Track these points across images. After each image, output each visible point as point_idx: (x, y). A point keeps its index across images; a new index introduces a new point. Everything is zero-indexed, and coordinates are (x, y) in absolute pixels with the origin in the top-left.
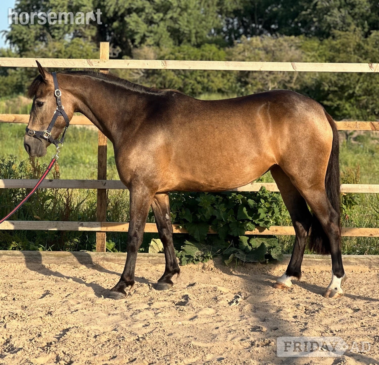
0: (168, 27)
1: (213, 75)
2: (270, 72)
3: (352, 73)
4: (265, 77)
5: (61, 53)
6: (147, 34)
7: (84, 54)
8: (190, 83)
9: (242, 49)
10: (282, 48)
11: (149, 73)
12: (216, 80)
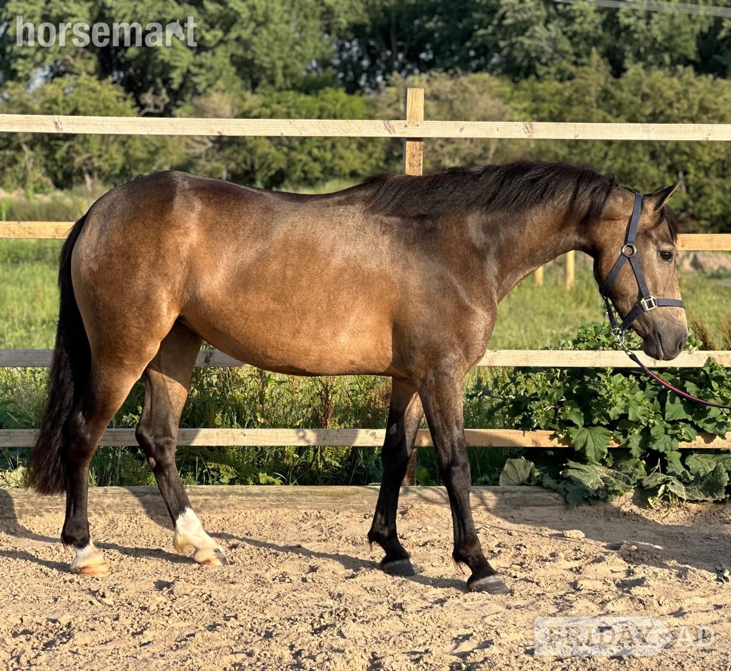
0: (232, 56)
1: (342, 146)
2: (448, 140)
3: (594, 142)
4: (437, 148)
5: (57, 104)
6: (194, 70)
7: (101, 106)
8: (300, 161)
9: (395, 98)
10: (467, 95)
11: (222, 143)
12: (347, 154)
